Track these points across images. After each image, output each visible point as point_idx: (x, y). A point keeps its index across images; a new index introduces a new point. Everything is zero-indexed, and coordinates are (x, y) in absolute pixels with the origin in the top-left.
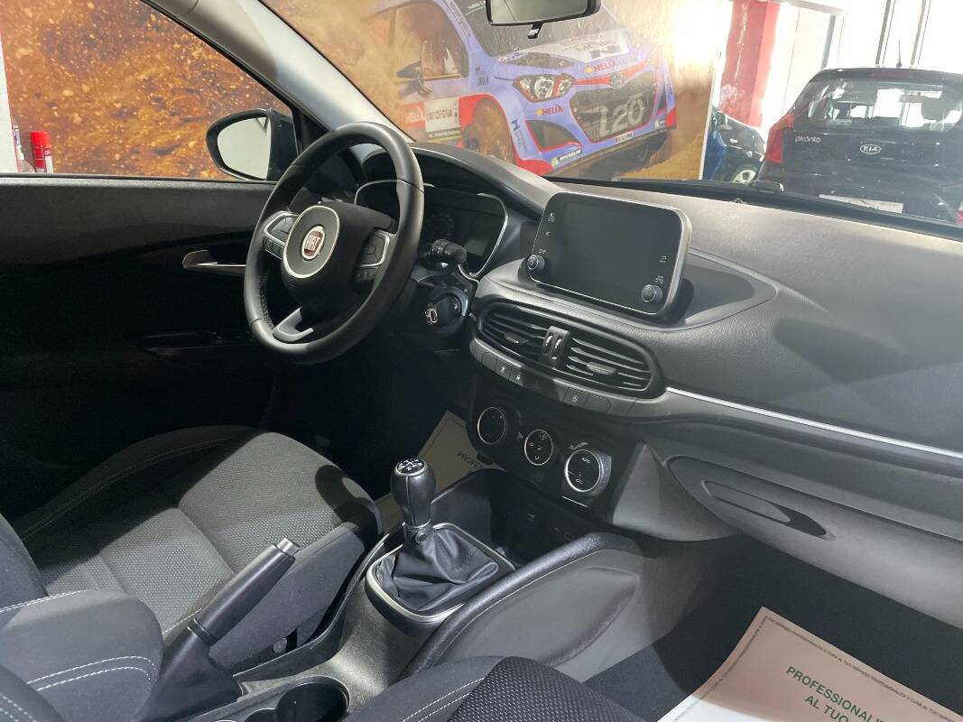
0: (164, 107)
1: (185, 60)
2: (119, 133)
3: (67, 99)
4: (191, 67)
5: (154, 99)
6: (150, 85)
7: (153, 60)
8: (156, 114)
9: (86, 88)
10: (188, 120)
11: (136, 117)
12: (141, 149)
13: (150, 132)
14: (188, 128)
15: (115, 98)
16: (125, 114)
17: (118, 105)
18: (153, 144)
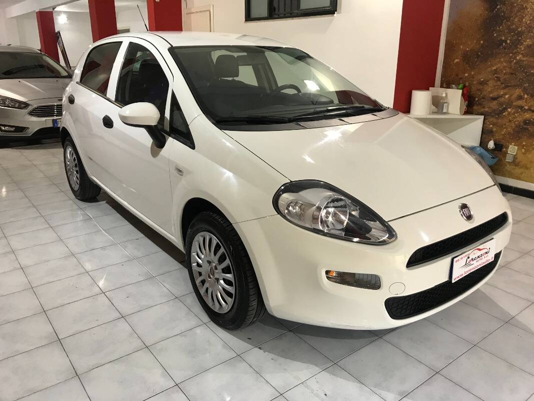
0: (499, 80)
1: (513, 61)
2: (479, 90)
3: (466, 76)
4: (515, 63)
5: (496, 77)
6: (496, 72)
7: (499, 62)
8: (495, 83)
9: (473, 73)
10: (508, 86)
11: (487, 84)
12: (486, 97)
13: (491, 90)
14: (507, 89)
15: (481, 77)
16: (484, 83)
17: (482, 80)
18: (491, 95)
